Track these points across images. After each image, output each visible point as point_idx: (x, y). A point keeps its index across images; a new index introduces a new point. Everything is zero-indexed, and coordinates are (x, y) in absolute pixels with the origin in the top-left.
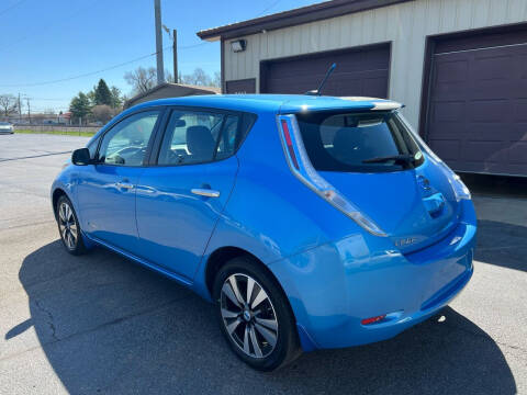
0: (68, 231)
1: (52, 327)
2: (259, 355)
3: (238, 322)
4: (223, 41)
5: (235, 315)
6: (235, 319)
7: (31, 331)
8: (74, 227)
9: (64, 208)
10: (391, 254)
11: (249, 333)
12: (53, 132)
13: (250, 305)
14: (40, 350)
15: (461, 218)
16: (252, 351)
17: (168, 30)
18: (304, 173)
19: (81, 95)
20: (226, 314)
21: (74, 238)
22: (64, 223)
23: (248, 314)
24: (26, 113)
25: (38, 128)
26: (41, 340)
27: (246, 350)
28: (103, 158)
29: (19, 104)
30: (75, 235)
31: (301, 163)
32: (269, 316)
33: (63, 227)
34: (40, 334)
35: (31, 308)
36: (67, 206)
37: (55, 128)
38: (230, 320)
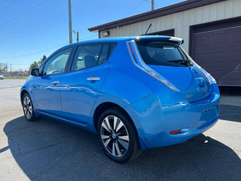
0: (28, 110)
1: (19, 149)
2: (120, 155)
3: (109, 140)
4: (99, 32)
5: (108, 137)
6: (108, 139)
7: (9, 151)
8: (31, 107)
9: (26, 99)
10: (182, 104)
11: (115, 145)
12: (22, 78)
13: (115, 130)
14: (13, 158)
15: (213, 91)
16: (116, 153)
17: (75, 32)
18: (140, 64)
19: (35, 63)
20: (103, 137)
21: (30, 113)
22: (26, 107)
23: (114, 135)
24: (10, 71)
25: (15, 77)
26: (13, 154)
27: (114, 154)
28: (45, 74)
29: (6, 67)
30: (31, 112)
31: (138, 60)
32: (125, 134)
33: (25, 109)
34: (13, 152)
35: (9, 141)
36: (28, 98)
37: (23, 77)
38: (105, 140)
